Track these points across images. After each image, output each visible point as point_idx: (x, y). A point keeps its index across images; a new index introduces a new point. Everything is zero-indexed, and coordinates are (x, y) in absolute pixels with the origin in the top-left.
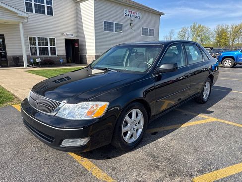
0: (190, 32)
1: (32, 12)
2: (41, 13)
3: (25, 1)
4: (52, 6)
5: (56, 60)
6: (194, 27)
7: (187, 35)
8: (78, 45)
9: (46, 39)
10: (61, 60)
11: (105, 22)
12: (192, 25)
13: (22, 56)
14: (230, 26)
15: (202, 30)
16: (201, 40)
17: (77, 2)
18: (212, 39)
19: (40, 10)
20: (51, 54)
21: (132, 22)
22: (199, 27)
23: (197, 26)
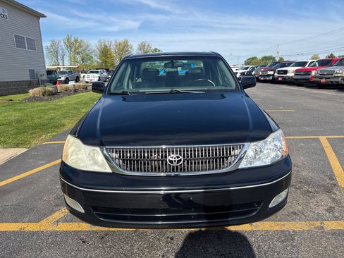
0: (63, 47)
6: (68, 40)
7: (60, 52)
12: (65, 37)
14: (113, 43)
15: (80, 46)
16: (83, 60)
18: (95, 58)
22: (76, 41)
23: (73, 40)
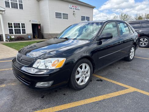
1: (10, 7)
2: (15, 8)
3: (4, 1)
4: (23, 4)
5: (26, 37)
8: (40, 27)
9: (19, 24)
10: (29, 37)
11: (56, 13)
13: (2, 35)
14: (144, 15)
17: (39, 1)
19: (15, 6)
20: (23, 33)
21: (74, 13)
23: (124, 15)
